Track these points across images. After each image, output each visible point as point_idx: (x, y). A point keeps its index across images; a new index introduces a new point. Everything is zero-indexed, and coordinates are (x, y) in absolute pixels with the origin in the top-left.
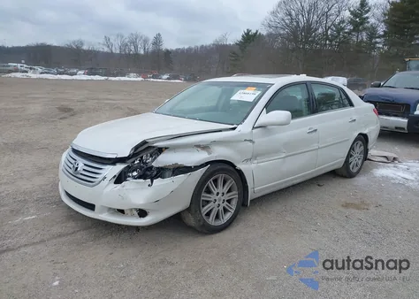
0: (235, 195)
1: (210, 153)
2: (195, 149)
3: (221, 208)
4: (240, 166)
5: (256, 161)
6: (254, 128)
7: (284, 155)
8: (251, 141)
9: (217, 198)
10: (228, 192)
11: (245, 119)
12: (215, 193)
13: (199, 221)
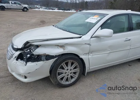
0: (78, 70)
1: (64, 49)
2: (57, 47)
3: (69, 76)
4: (81, 57)
5: (91, 54)
6: (91, 37)
7: (108, 52)
8: (89, 44)
9: (67, 71)
10: (74, 69)
11: (88, 32)
12: (66, 69)
13: (56, 82)
